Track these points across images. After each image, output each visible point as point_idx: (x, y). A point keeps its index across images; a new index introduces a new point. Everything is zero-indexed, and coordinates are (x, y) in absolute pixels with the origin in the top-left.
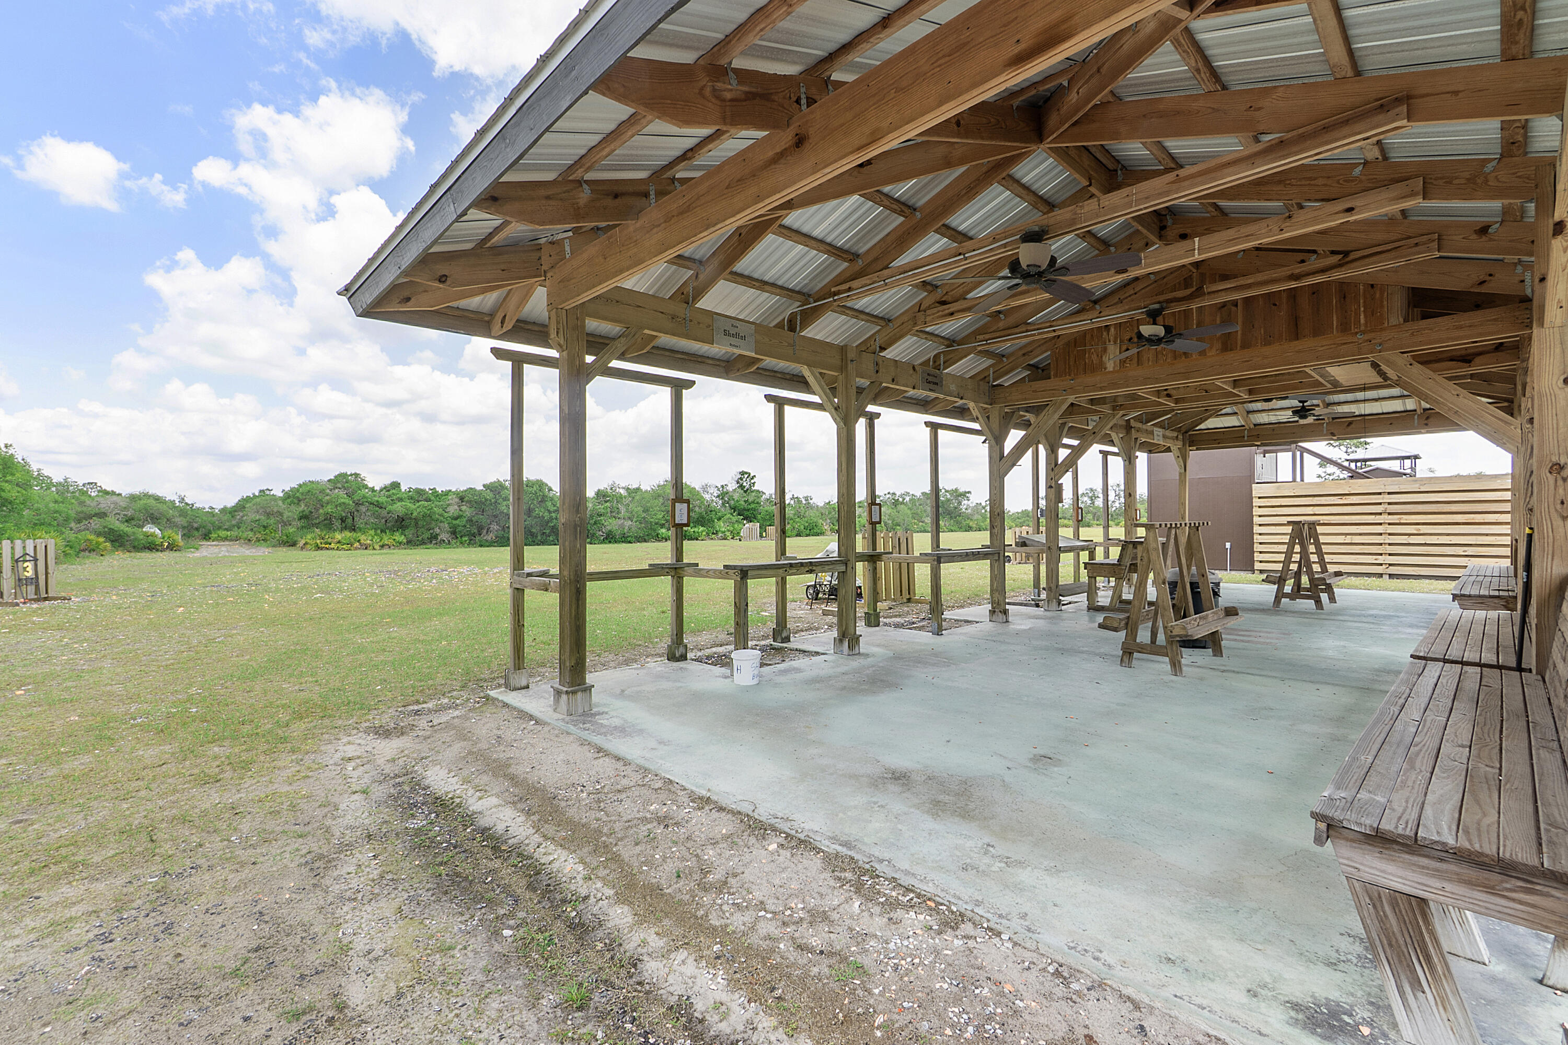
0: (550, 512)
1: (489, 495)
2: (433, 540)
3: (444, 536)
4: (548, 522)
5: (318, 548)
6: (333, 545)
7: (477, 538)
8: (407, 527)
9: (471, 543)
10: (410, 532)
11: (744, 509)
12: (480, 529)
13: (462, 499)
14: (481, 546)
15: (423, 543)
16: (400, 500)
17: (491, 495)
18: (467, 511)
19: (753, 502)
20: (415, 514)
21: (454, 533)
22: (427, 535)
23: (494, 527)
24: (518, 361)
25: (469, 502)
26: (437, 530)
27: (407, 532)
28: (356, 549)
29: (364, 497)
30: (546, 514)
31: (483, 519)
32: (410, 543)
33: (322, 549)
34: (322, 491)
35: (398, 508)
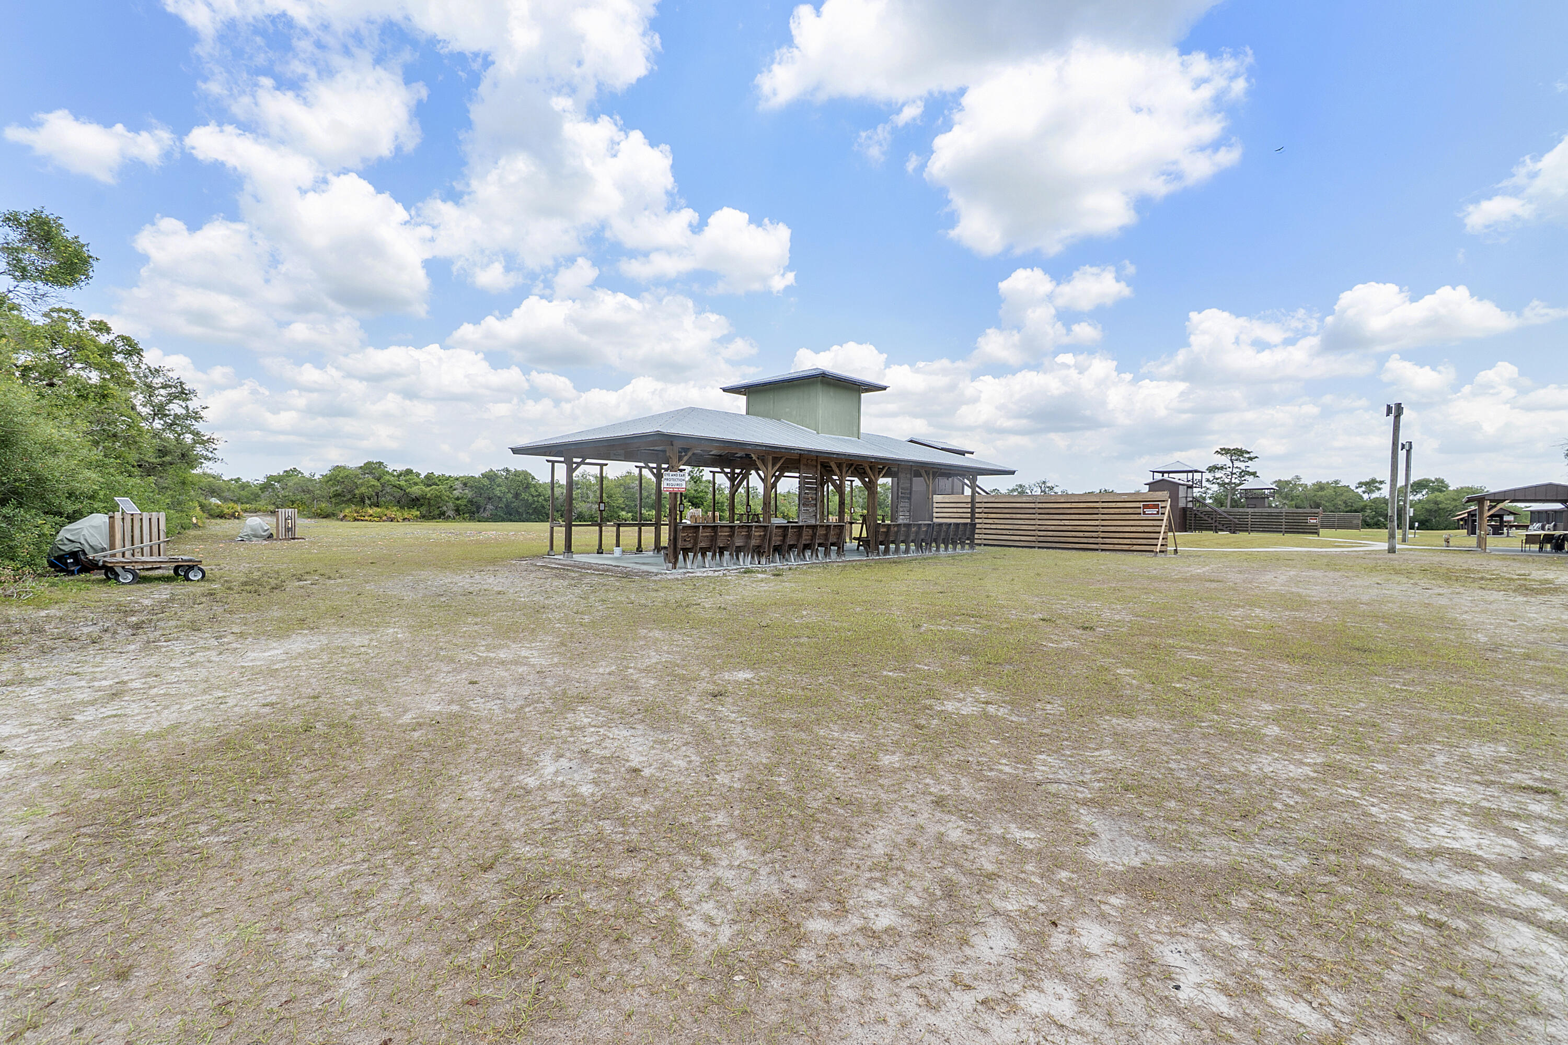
0: (533, 496)
1: (486, 482)
2: (442, 516)
3: (450, 513)
4: (531, 504)
5: (356, 520)
6: (366, 518)
7: (476, 515)
8: (422, 505)
9: (472, 518)
10: (424, 510)
11: (694, 497)
12: (478, 508)
13: (465, 484)
14: (479, 521)
15: (434, 518)
16: (416, 484)
17: (488, 482)
18: (469, 493)
19: (702, 491)
20: (429, 495)
21: (457, 510)
22: (437, 512)
23: (490, 507)
24: (553, 462)
25: (472, 487)
26: (445, 508)
27: (421, 509)
28: (384, 521)
29: (389, 481)
30: (530, 498)
31: (481, 501)
32: (424, 517)
33: (358, 520)
34: (356, 476)
35: (416, 491)
